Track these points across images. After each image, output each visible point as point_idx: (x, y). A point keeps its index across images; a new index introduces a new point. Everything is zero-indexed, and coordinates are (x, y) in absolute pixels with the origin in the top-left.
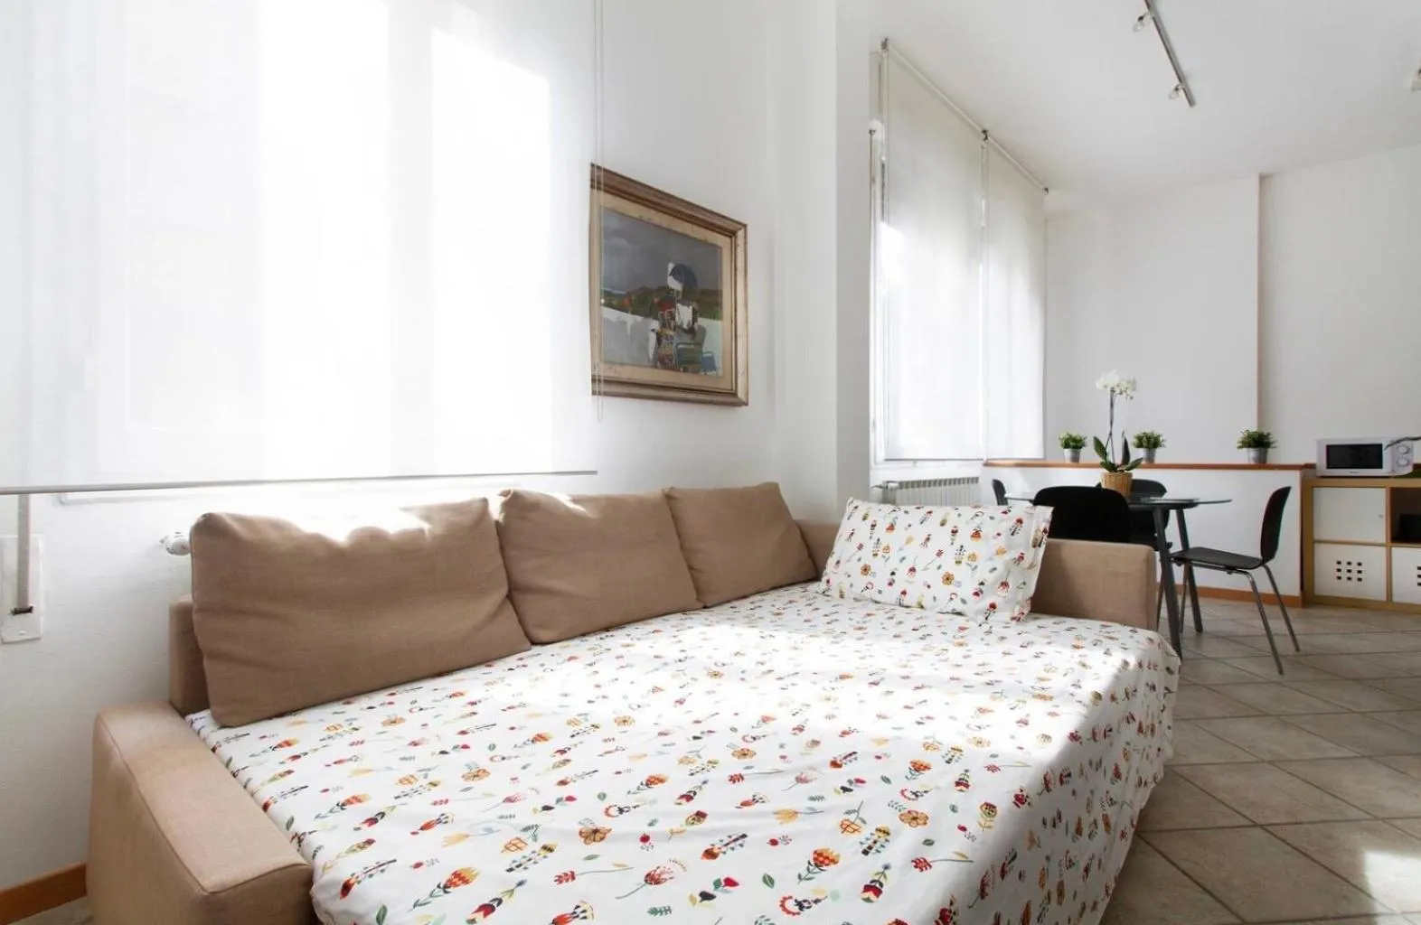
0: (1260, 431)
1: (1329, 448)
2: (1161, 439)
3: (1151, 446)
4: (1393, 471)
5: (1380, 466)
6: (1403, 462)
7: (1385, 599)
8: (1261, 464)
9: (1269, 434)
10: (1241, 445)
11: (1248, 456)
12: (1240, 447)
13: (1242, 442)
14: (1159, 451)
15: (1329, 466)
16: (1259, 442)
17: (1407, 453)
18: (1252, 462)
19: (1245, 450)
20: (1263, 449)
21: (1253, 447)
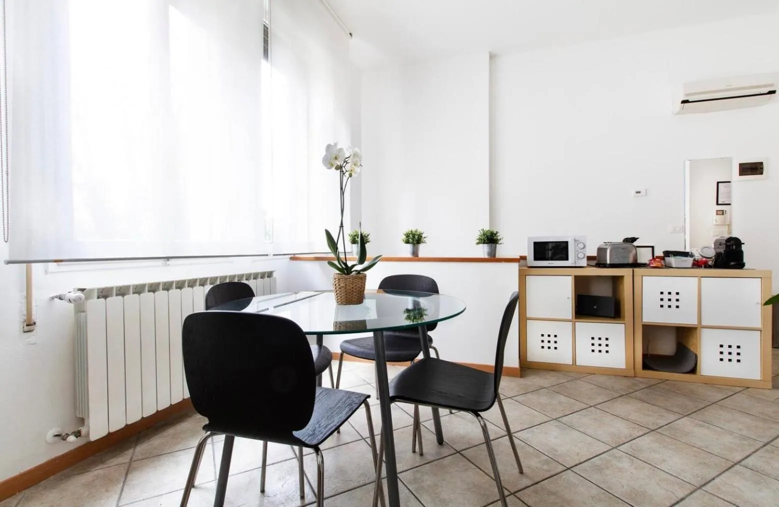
0: (491, 230)
1: (535, 244)
2: (423, 236)
3: (415, 242)
4: (575, 263)
5: (567, 259)
6: (581, 255)
7: (571, 364)
8: (493, 258)
9: (497, 233)
10: (478, 241)
11: (483, 251)
12: (478, 243)
13: (480, 239)
14: (421, 247)
15: (536, 258)
16: (490, 239)
17: (583, 248)
18: (486, 256)
19: (481, 245)
20: (494, 245)
21: (487, 243)
